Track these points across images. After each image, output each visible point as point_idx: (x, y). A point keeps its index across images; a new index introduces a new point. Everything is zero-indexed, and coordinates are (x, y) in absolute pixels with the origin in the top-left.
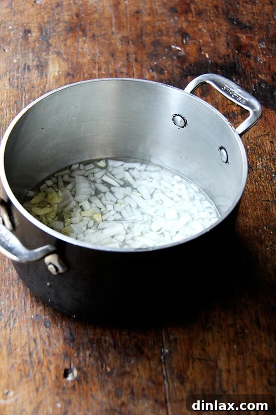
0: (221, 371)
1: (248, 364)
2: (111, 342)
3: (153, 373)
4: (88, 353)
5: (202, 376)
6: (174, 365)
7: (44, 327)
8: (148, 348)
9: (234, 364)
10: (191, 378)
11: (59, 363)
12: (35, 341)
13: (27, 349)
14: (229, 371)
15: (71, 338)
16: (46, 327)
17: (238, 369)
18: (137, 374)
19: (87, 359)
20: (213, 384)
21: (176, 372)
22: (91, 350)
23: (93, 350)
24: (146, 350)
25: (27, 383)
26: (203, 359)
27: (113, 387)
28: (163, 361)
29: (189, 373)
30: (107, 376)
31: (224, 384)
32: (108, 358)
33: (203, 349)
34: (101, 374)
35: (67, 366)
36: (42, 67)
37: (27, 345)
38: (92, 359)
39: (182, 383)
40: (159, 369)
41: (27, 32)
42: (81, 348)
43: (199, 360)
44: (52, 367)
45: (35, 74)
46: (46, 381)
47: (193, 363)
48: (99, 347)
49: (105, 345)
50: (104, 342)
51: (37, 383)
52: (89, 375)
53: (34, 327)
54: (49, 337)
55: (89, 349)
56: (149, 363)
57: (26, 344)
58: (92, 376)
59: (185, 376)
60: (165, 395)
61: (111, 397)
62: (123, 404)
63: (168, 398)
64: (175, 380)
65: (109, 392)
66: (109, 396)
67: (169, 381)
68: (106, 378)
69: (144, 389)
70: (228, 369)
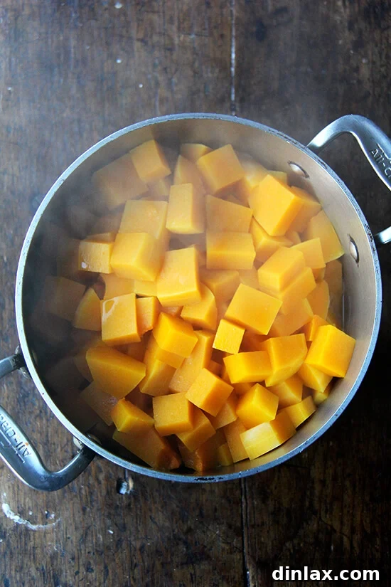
0: (313, 483)
1: (348, 471)
5: (290, 489)
9: (330, 471)
10: (275, 492)
11: (111, 472)
13: (69, 450)
14: (324, 483)
17: (335, 479)
20: (302, 500)
25: (72, 499)
26: (293, 466)
27: (177, 507)
29: (273, 487)
30: (171, 490)
31: (316, 501)
34: (164, 487)
35: (121, 476)
37: (69, 444)
39: (264, 501)
43: (288, 466)
44: (101, 477)
46: (94, 498)
47: (279, 471)
51: (84, 501)
52: (148, 489)
57: (68, 441)
59: (268, 491)
60: (242, 517)
61: (174, 520)
62: (190, 530)
63: (244, 521)
64: (255, 496)
65: (173, 513)
66: (172, 519)
67: (248, 497)
68: (169, 493)
69: (216, 510)
70: (323, 479)
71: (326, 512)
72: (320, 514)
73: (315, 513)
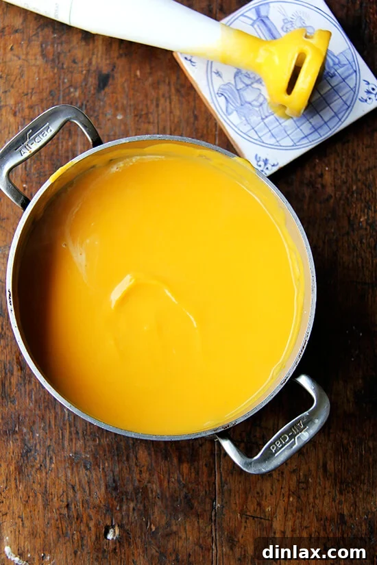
0: (275, 533)
1: (305, 524)
2: (158, 491)
3: (202, 535)
4: (132, 505)
5: (254, 538)
6: (224, 525)
7: (84, 470)
8: (198, 502)
9: (290, 523)
10: (241, 541)
11: (100, 519)
12: (73, 488)
13: (65, 500)
14: (284, 533)
15: (114, 485)
16: (87, 469)
17: (293, 530)
18: (184, 535)
19: (131, 514)
21: (226, 533)
22: (135, 502)
23: (137, 502)
24: (196, 504)
25: (65, 543)
26: (257, 518)
27: (157, 552)
28: (213, 518)
29: (240, 535)
30: (152, 537)
32: (153, 513)
33: (259, 504)
34: (145, 534)
35: (108, 523)
37: (65, 494)
38: (136, 514)
39: (231, 548)
40: (208, 530)
42: (124, 500)
43: (254, 517)
44: (92, 525)
46: (85, 542)
47: (246, 522)
48: (144, 499)
49: (150, 495)
50: (150, 492)
51: (76, 545)
52: (131, 535)
53: (72, 469)
54: (89, 483)
55: (133, 501)
56: (198, 522)
57: (63, 492)
58: (135, 536)
59: (236, 539)
60: (212, 563)
64: (224, 544)
65: (153, 557)
66: (152, 563)
67: (218, 545)
68: (150, 539)
69: (190, 555)
70: (283, 530)
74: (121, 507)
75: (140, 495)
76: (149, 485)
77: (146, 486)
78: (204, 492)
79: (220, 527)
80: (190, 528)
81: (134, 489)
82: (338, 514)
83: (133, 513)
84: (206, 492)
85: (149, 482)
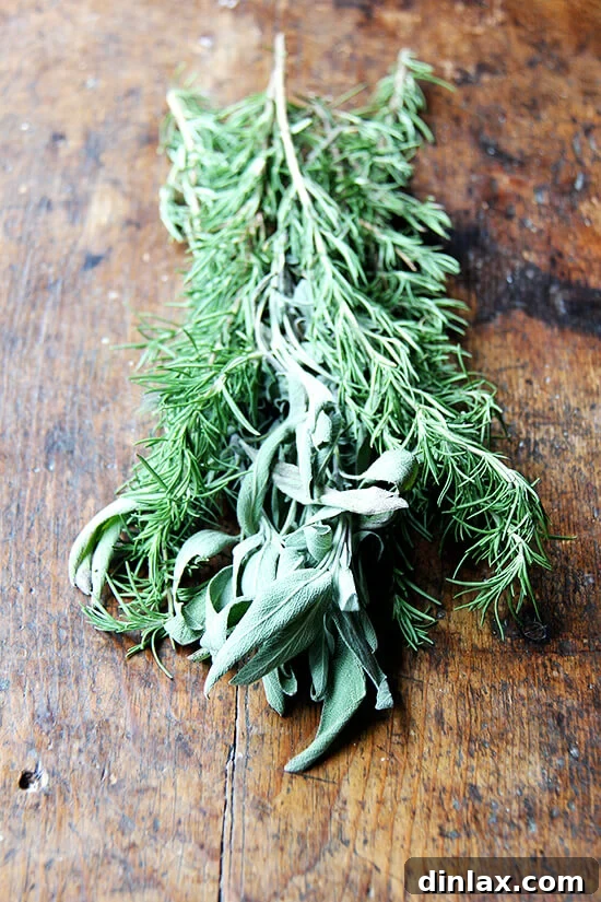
0: (345, 803)
1: (403, 793)
2: (129, 729)
3: (205, 794)
4: (76, 746)
5: (305, 807)
6: (250, 783)
8: (202, 748)
9: (374, 791)
10: (280, 809)
11: (14, 760)
14: (362, 805)
15: (48, 714)
17: (381, 802)
18: (170, 793)
19: (74, 757)
20: (325, 825)
21: (251, 796)
22: (84, 739)
23: (88, 741)
24: (197, 750)
26: (312, 777)
27: (116, 813)
28: (229, 773)
29: (278, 801)
30: (109, 792)
31: (348, 827)
32: (116, 758)
34: (97, 787)
35: (30, 767)
36: (76, 206)
38: (83, 758)
39: (261, 818)
40: (218, 788)
41: (58, 137)
42: (65, 736)
43: (305, 777)
45: (59, 217)
47: (291, 782)
48: (102, 738)
49: (113, 733)
50: (113, 728)
52: (71, 787)
55: (79, 738)
56: (200, 776)
58: (77, 789)
59: (270, 806)
60: (222, 836)
61: (109, 832)
62: (133, 846)
63: (226, 841)
64: (246, 810)
65: (108, 821)
66: (106, 830)
67: (234, 812)
68: (106, 794)
69: (180, 822)
70: (361, 799)
71: (365, 842)
72: (354, 845)
73: (346, 843)
74: (56, 746)
75: (94, 731)
76: (112, 720)
77: (107, 721)
78: (214, 735)
79: (240, 786)
80: (184, 785)
81: (83, 723)
82: (465, 784)
83: (79, 756)
84: (217, 736)
85: (112, 715)
